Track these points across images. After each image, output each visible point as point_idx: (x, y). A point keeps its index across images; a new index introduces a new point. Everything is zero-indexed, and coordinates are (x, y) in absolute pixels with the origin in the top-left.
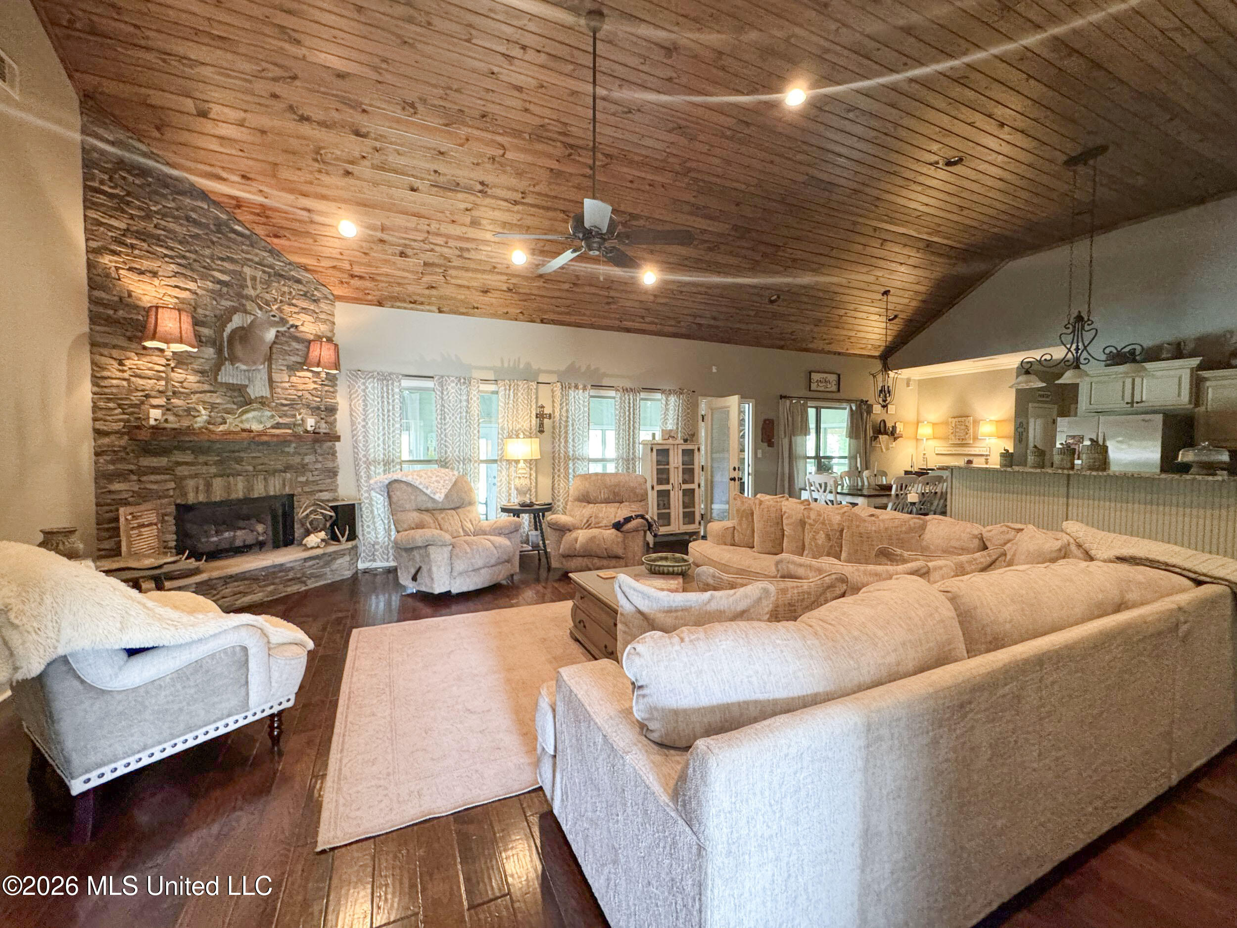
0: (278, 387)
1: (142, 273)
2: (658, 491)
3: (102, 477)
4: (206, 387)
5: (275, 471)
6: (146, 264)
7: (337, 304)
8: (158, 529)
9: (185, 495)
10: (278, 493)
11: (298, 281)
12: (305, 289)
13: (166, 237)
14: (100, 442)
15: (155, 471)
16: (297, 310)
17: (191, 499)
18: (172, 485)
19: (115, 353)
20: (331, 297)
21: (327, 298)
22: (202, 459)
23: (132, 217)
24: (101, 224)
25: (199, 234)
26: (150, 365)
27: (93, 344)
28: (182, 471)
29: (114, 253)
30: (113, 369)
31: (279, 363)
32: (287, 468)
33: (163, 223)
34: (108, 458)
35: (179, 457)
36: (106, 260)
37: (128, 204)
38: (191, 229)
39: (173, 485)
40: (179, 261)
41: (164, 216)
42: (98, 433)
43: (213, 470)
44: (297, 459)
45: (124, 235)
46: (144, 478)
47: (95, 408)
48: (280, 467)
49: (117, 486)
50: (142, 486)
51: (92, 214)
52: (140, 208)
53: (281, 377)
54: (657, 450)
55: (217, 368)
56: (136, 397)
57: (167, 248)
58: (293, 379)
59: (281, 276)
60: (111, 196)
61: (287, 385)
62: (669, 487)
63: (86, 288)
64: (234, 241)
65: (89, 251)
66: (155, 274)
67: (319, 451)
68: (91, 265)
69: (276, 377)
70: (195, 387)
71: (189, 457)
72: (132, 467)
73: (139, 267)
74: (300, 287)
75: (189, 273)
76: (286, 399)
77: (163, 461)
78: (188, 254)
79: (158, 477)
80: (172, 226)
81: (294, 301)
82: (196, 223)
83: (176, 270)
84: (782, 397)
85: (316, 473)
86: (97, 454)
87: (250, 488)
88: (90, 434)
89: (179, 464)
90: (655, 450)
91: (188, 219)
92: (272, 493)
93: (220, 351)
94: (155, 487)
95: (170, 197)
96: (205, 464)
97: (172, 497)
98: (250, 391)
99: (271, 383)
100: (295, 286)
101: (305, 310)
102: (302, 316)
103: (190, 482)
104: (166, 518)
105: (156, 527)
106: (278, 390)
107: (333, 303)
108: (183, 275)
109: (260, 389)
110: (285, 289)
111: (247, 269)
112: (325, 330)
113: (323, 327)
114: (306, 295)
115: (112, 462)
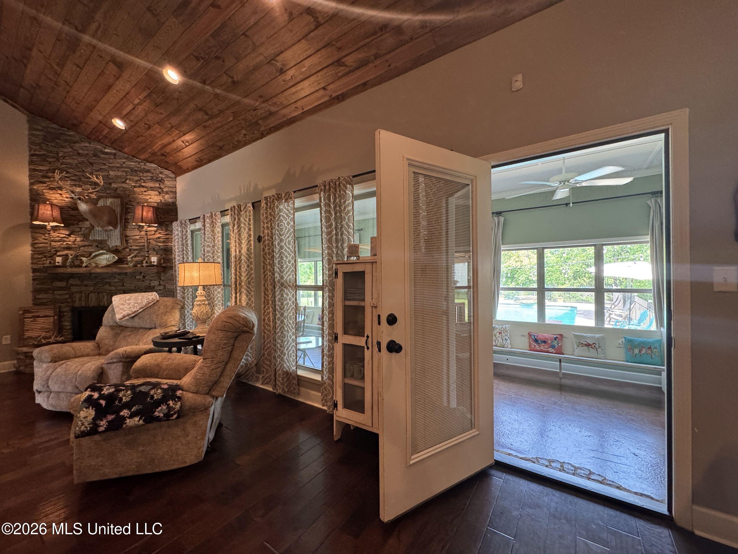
0: (131, 239)
1: (53, 189)
2: (345, 345)
3: (36, 291)
4: (86, 243)
7: (177, 179)
8: (54, 319)
9: (73, 302)
11: (148, 171)
12: (152, 175)
13: (66, 167)
14: (35, 274)
15: (61, 289)
16: (146, 189)
17: (77, 304)
18: (67, 297)
20: (173, 176)
21: (168, 177)
22: (85, 283)
23: (50, 163)
24: (35, 170)
25: (83, 161)
26: (58, 235)
27: (32, 228)
28: (74, 289)
29: (42, 182)
30: (41, 239)
31: (131, 225)
33: (65, 161)
34: (38, 282)
35: (71, 281)
37: (48, 157)
38: (79, 159)
40: (73, 178)
41: (64, 157)
42: (35, 270)
43: (92, 289)
45: (47, 173)
46: (55, 292)
47: (33, 258)
49: (40, 296)
50: (54, 297)
51: (32, 167)
52: (53, 157)
53: (133, 233)
54: (345, 274)
55: (90, 232)
56: (51, 252)
58: (142, 233)
59: (136, 171)
60: (39, 156)
61: (137, 237)
63: (29, 202)
64: (104, 159)
65: (32, 184)
66: (60, 188)
67: (162, 278)
68: (31, 190)
69: (129, 233)
70: (81, 244)
71: (77, 282)
72: (50, 287)
73: (53, 186)
74: (148, 174)
75: (77, 183)
76: (136, 246)
77: (63, 284)
78: (77, 173)
79: (61, 292)
80: (69, 161)
81: (143, 184)
82: (83, 155)
83: (72, 183)
86: (33, 280)
88: (30, 271)
89: (72, 285)
91: (78, 154)
94: (58, 297)
95: (68, 146)
96: (86, 286)
97: (69, 302)
98: (109, 243)
99: (125, 238)
100: (145, 174)
101: (152, 189)
102: (152, 193)
103: (78, 296)
104: (65, 314)
105: (52, 318)
106: (131, 241)
107: (175, 179)
108: (75, 185)
109: (115, 241)
110: (137, 178)
111: (111, 173)
112: (168, 198)
113: (167, 197)
114: (152, 179)
115: (39, 284)
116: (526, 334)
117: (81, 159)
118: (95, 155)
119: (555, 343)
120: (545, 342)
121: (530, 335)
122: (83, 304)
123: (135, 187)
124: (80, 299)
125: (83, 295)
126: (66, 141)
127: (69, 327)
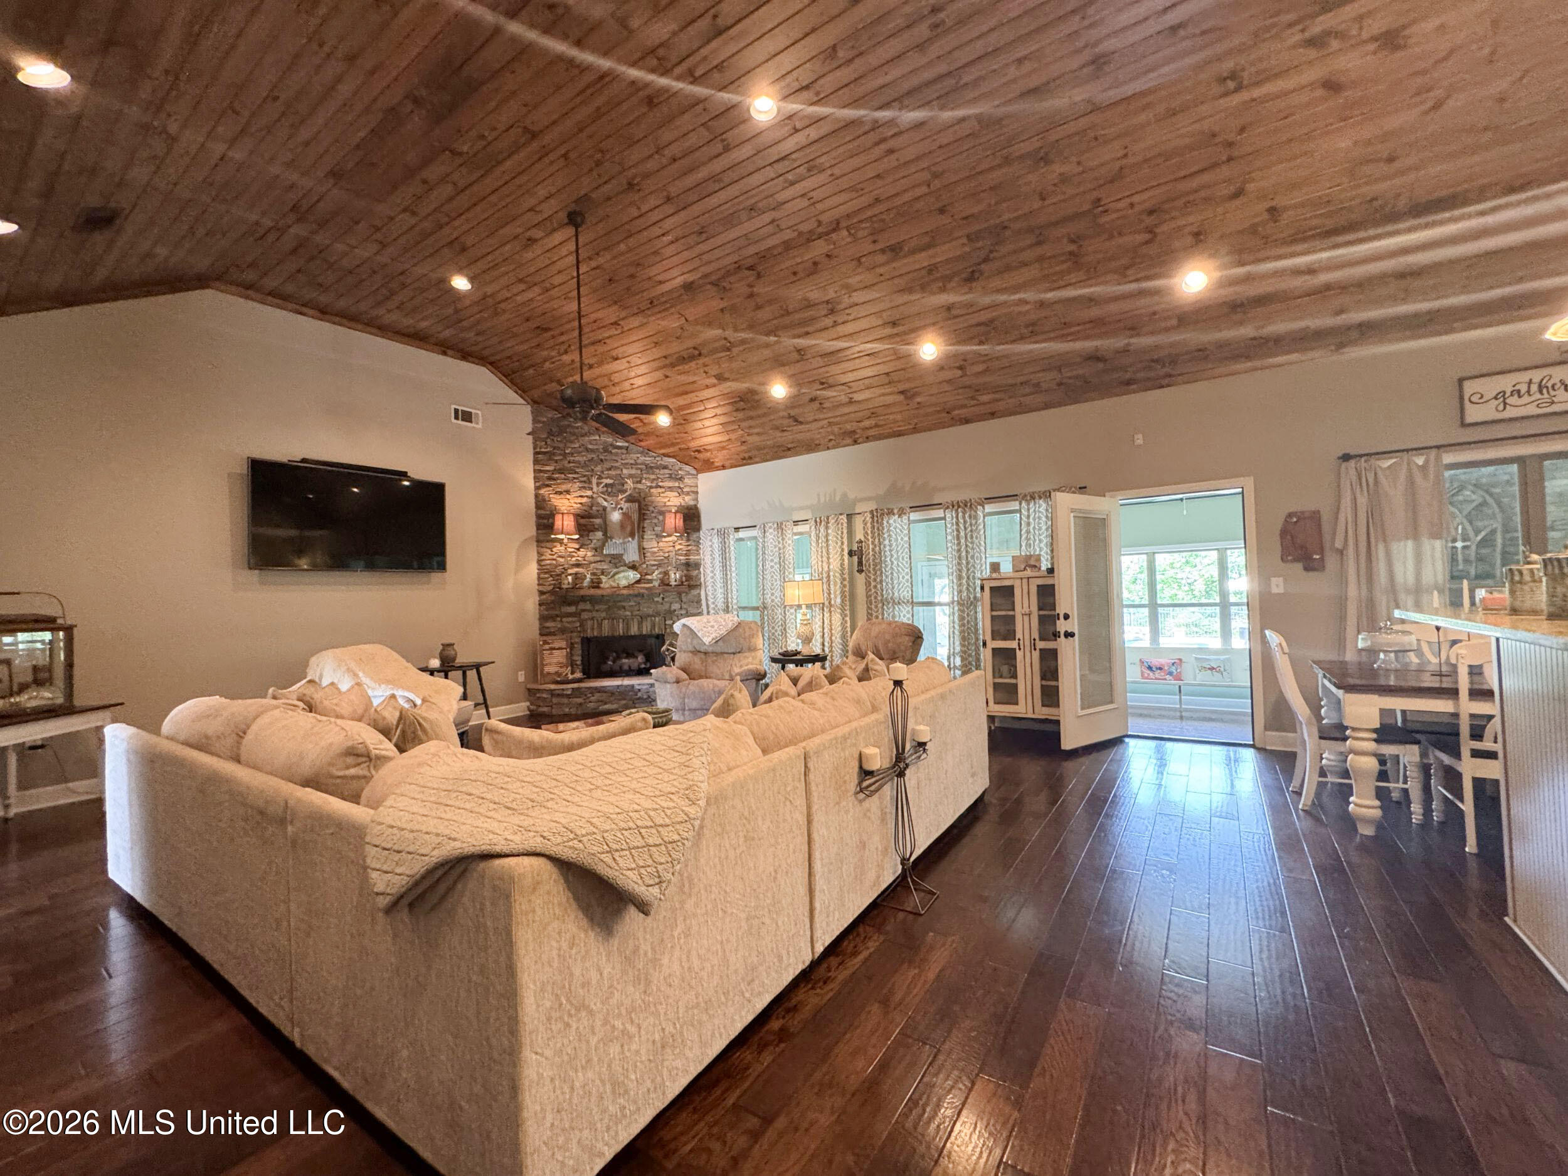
0: (649, 552)
1: (560, 493)
2: (993, 649)
3: (543, 618)
4: (598, 558)
5: (649, 616)
6: (564, 487)
7: (700, 476)
8: (567, 651)
9: (585, 631)
10: (648, 632)
11: (665, 467)
12: (670, 472)
13: (575, 466)
14: (541, 598)
15: (570, 615)
16: (663, 490)
17: (589, 634)
18: (578, 624)
19: (548, 545)
20: (694, 472)
21: (689, 474)
22: (597, 607)
23: (556, 462)
24: (541, 471)
25: (593, 458)
27: (538, 541)
28: (585, 615)
29: (548, 486)
30: (547, 555)
31: (648, 535)
32: (658, 614)
33: (573, 458)
34: (545, 607)
35: (582, 606)
36: (542, 491)
37: (554, 454)
38: (588, 456)
40: (581, 479)
41: (572, 454)
42: (541, 593)
43: (604, 615)
44: (666, 606)
45: (553, 474)
46: (564, 620)
47: (539, 578)
48: (651, 613)
49: (548, 624)
50: (562, 625)
51: (538, 467)
52: (559, 454)
53: (651, 544)
54: (991, 588)
55: (604, 545)
56: (559, 570)
57: (576, 473)
58: (661, 544)
59: (651, 468)
60: (544, 453)
61: (655, 550)
62: (1013, 644)
63: (534, 510)
64: (616, 454)
65: (537, 488)
66: (568, 492)
67: (684, 599)
68: (537, 496)
69: (646, 545)
70: (592, 559)
71: (588, 606)
72: (558, 613)
73: (560, 490)
74: (666, 471)
75: (587, 485)
76: (655, 560)
77: (572, 609)
78: (587, 473)
79: (570, 619)
80: (577, 459)
81: (661, 484)
82: (592, 451)
83: (581, 486)
84: (1346, 458)
86: (540, 605)
87: (628, 629)
88: (537, 593)
89: (584, 610)
90: (987, 589)
91: (587, 450)
92: (644, 633)
93: (605, 534)
94: (568, 625)
95: (576, 441)
96: (600, 610)
97: (580, 632)
98: (625, 557)
99: (642, 550)
100: (662, 471)
101: (671, 489)
102: (668, 493)
103: (590, 623)
104: (576, 645)
106: (648, 554)
107: (695, 476)
108: (584, 488)
109: (632, 556)
110: (653, 477)
111: (625, 471)
112: (688, 500)
113: (687, 498)
114: (670, 477)
115: (547, 610)
116: (1137, 661)
117: (590, 456)
118: (606, 450)
119: (1173, 669)
120: (1160, 669)
121: (1142, 662)
122: (595, 634)
123: (651, 487)
124: (593, 629)
125: (595, 622)
126: (574, 434)
127: (579, 663)
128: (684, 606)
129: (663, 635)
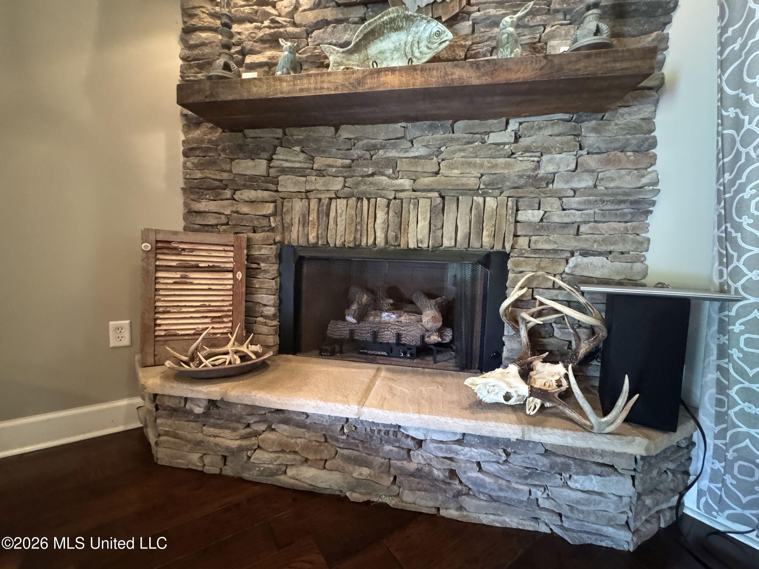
5: (460, 192)
8: (234, 278)
9: (285, 228)
10: (462, 245)
14: (191, 136)
28: (287, 184)
32: (489, 185)
34: (196, 160)
35: (283, 158)
39: (269, 209)
43: (337, 184)
46: (238, 195)
48: (472, 182)
49: (202, 206)
50: (234, 209)
72: (225, 176)
79: (251, 194)
85: (574, 202)
86: (186, 154)
87: (400, 227)
89: (284, 171)
92: (447, 243)
94: (245, 209)
96: (321, 173)
97: (272, 230)
103: (298, 206)
104: (262, 265)
105: (230, 275)
115: (200, 166)
122: (312, 239)
124: (305, 222)
125: (314, 204)
127: (270, 311)
128: (592, 162)
129: (504, 256)
